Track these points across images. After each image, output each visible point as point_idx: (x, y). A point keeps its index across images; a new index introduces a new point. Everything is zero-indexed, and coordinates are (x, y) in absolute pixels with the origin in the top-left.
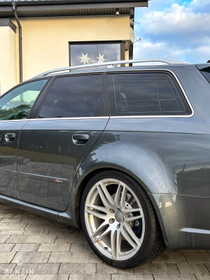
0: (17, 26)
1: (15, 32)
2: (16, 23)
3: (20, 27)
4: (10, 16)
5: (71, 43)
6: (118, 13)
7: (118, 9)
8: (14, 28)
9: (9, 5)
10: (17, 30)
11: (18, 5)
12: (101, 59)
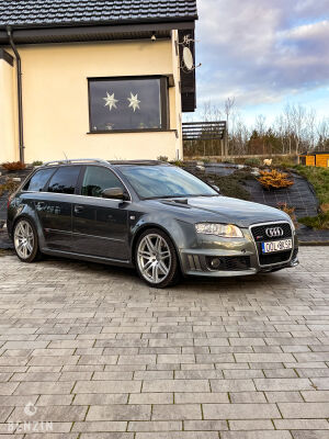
0: (14, 56)
1: (12, 65)
2: (12, 53)
3: (18, 59)
4: (4, 43)
5: (90, 79)
6: (154, 38)
7: (154, 33)
8: (10, 60)
10: (15, 63)
11: (15, 29)
12: (134, 101)
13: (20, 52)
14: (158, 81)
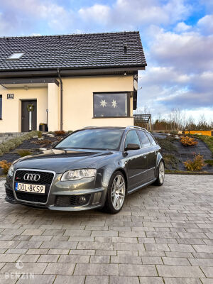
1: (59, 86)
2: (59, 81)
4: (56, 76)
5: (94, 93)
6: (125, 74)
7: (125, 72)
8: (58, 84)
9: (56, 69)
11: (61, 69)
12: (114, 103)
13: (63, 80)
14: (126, 94)
